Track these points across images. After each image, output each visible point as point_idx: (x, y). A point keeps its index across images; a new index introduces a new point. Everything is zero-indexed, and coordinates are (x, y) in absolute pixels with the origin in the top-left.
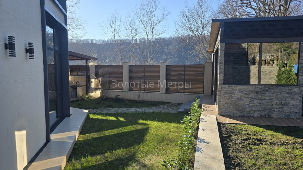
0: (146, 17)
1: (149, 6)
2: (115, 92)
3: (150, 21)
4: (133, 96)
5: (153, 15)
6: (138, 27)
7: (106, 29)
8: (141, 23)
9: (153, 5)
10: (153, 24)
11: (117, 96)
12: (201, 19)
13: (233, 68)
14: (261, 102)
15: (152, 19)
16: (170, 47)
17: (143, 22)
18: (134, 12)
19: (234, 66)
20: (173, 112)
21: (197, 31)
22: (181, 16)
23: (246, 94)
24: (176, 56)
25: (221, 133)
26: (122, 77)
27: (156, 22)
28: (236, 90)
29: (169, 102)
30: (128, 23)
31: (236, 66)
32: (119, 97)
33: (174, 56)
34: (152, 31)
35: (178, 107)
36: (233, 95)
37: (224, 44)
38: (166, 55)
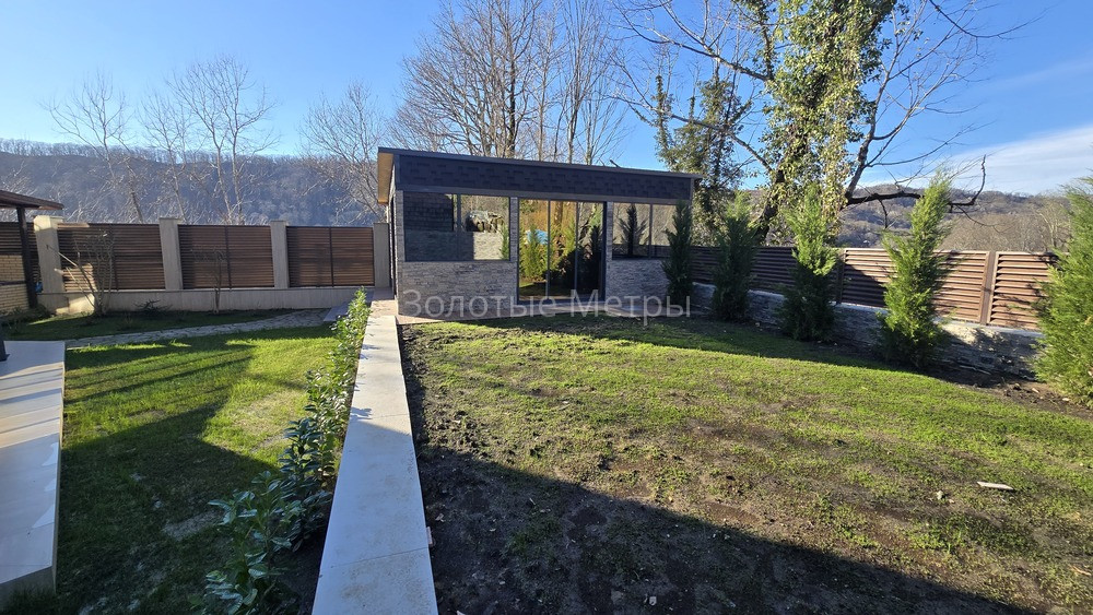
0: (209, 102)
1: (218, 76)
2: (137, 295)
3: (223, 115)
4: (198, 299)
5: (232, 99)
6: (187, 123)
7: (70, 118)
8: (194, 118)
9: (230, 75)
10: (234, 122)
11: (148, 304)
12: (359, 131)
13: (431, 236)
14: (464, 287)
15: (230, 110)
16: (285, 182)
17: (201, 113)
18: (167, 82)
19: (431, 233)
20: (311, 325)
21: (353, 156)
22: (313, 119)
23: (442, 276)
24: (303, 204)
25: (400, 336)
26: (159, 255)
27: (243, 119)
28: (425, 271)
29: (298, 307)
30: (149, 110)
31: (436, 232)
32: (155, 305)
33: (298, 205)
34: (233, 140)
35: (321, 315)
36: (422, 279)
37: (401, 193)
38: (277, 203)
